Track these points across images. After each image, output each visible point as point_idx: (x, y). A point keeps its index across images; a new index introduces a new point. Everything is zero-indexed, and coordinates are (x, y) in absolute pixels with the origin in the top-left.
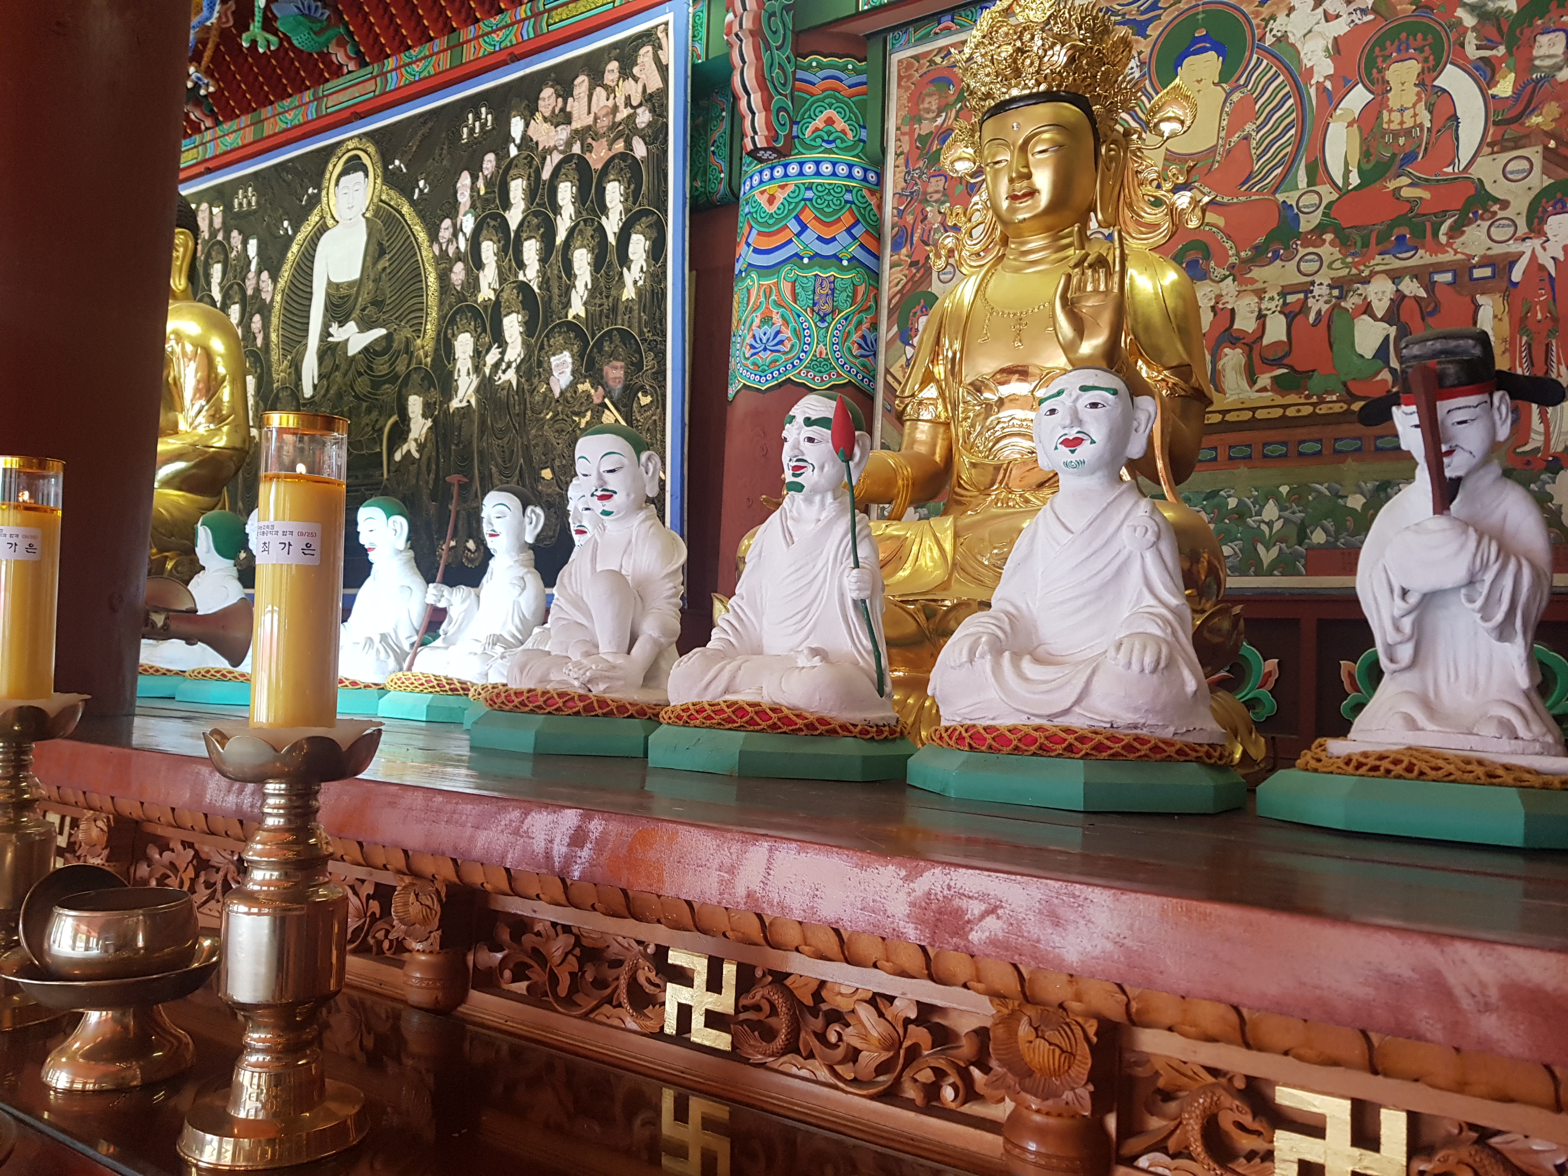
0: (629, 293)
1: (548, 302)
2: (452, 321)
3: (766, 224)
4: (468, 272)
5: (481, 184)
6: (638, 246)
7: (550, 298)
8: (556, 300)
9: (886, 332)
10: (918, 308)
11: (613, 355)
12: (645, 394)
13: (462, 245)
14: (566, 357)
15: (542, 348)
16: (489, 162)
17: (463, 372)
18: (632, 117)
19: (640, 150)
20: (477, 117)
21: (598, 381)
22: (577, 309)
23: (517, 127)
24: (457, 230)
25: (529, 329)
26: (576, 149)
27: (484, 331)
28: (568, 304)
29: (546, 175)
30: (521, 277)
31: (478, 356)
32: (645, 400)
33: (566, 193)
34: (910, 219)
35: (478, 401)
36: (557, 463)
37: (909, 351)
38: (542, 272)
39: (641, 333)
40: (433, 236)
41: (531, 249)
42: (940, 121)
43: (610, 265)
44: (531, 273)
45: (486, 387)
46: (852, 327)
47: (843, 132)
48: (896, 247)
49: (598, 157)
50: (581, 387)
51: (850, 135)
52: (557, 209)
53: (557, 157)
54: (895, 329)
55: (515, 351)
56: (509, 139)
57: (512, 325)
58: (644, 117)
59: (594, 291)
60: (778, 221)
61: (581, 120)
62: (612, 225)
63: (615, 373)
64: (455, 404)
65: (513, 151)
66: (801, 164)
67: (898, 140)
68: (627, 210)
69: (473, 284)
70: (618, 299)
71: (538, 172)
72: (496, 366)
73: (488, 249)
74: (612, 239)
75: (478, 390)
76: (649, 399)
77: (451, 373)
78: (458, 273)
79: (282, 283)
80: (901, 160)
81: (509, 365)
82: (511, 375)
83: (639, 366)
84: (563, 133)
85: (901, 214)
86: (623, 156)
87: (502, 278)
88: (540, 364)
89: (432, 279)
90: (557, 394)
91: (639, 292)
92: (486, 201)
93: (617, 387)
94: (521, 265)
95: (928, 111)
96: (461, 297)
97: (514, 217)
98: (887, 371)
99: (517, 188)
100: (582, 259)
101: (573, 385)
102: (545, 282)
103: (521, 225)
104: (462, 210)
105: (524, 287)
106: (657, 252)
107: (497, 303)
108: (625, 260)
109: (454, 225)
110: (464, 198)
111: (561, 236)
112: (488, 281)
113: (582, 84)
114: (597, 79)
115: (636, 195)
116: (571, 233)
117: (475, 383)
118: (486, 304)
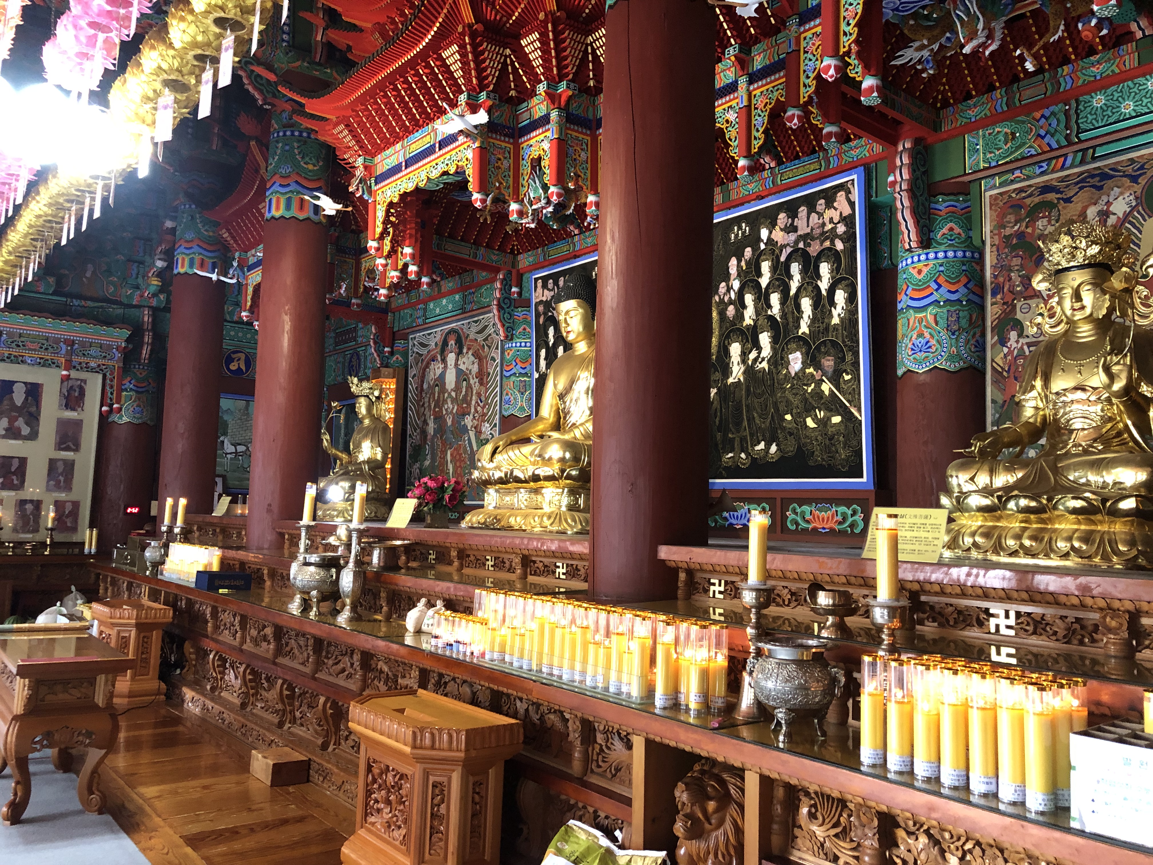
0: (835, 320)
1: (786, 325)
2: (728, 337)
3: (917, 285)
4: (737, 310)
5: (743, 264)
6: (840, 296)
7: (788, 324)
8: (791, 324)
9: (990, 339)
10: (1009, 327)
11: (828, 354)
12: (847, 374)
13: (733, 296)
14: (798, 354)
15: (783, 350)
16: (748, 252)
17: (735, 363)
18: (834, 229)
19: (839, 246)
20: (740, 228)
21: (818, 367)
22: (804, 328)
23: (764, 233)
24: (729, 289)
25: (775, 341)
27: (747, 341)
28: (798, 327)
29: (783, 259)
30: (769, 313)
31: (744, 355)
32: (847, 377)
33: (795, 268)
34: (1001, 279)
35: (745, 379)
36: (794, 411)
37: (1006, 350)
38: (782, 310)
39: (843, 342)
41: (775, 299)
42: (1016, 228)
43: (824, 305)
44: (776, 310)
45: (750, 371)
46: (970, 337)
47: (959, 234)
48: (994, 294)
49: (814, 249)
50: (807, 371)
51: (963, 235)
52: (790, 277)
53: (789, 250)
54: (996, 338)
55: (767, 351)
56: (759, 240)
57: (765, 339)
58: (841, 229)
59: (814, 321)
60: (924, 283)
61: (803, 229)
62: (824, 285)
63: (828, 363)
64: (731, 380)
65: (762, 246)
66: (936, 253)
67: (991, 238)
68: (833, 278)
69: (740, 317)
70: (829, 324)
71: (778, 257)
72: (755, 360)
73: (749, 299)
74: (824, 293)
75: (744, 373)
76: (849, 377)
77: (728, 364)
78: (731, 311)
80: (994, 249)
81: (763, 359)
82: (765, 365)
83: (843, 359)
84: (792, 237)
85: (996, 277)
86: (829, 249)
87: (757, 313)
88: (782, 358)
90: (793, 374)
91: (842, 320)
92: (747, 273)
93: (830, 370)
94: (770, 307)
95: (1009, 222)
96: (733, 323)
97: (764, 281)
98: (993, 360)
99: (765, 267)
100: (806, 304)
101: (803, 370)
102: (784, 315)
103: (768, 285)
104: (732, 278)
105: (772, 318)
106: (852, 299)
107: (755, 326)
108: (832, 303)
109: (728, 286)
110: (733, 270)
111: (793, 291)
112: (749, 315)
113: (803, 211)
114: (812, 209)
115: (838, 269)
116: (799, 289)
117: (743, 369)
118: (748, 327)
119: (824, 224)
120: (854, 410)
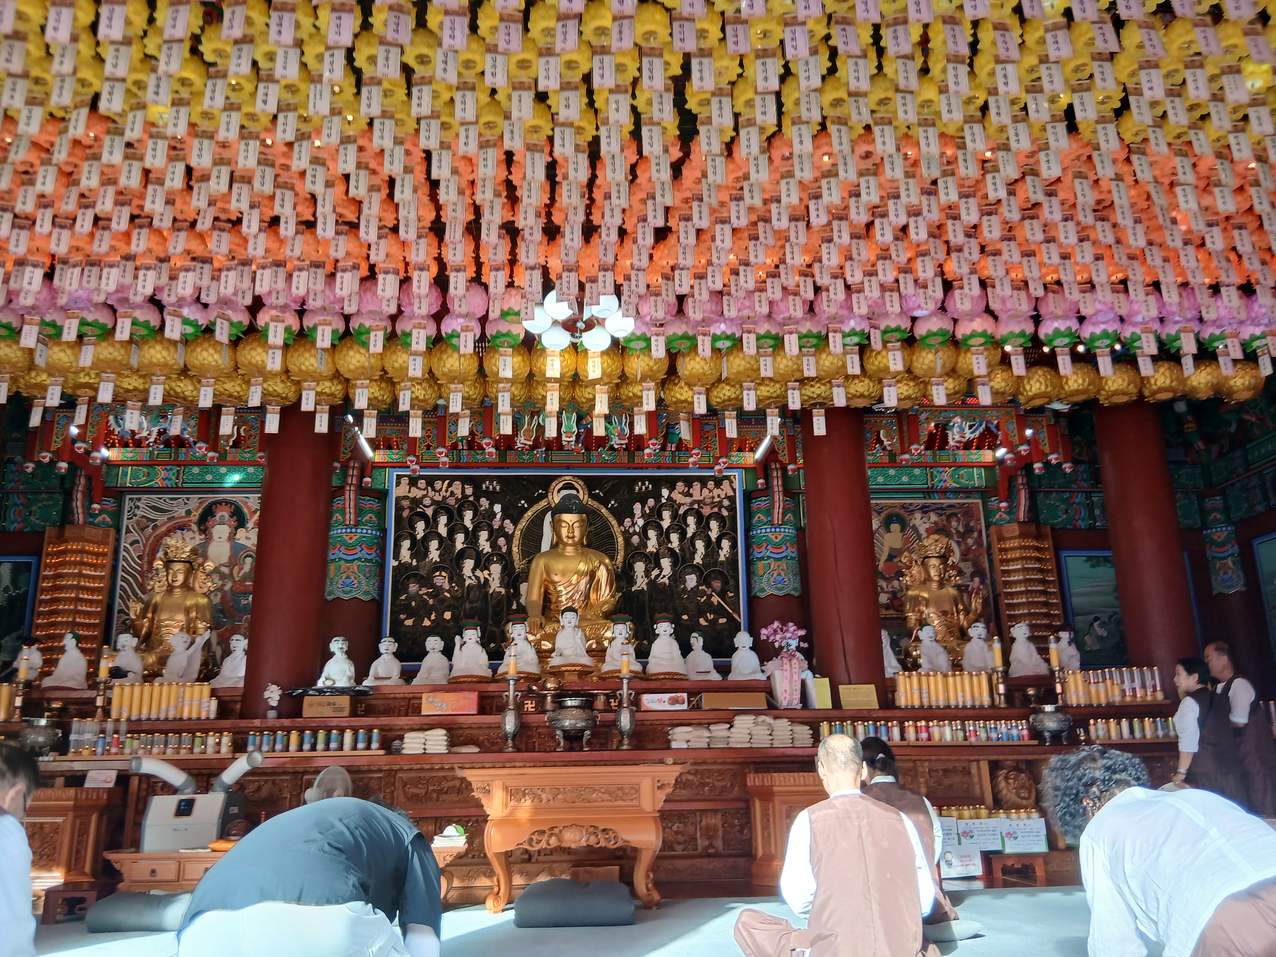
0: (722, 558)
1: (683, 557)
2: (633, 557)
4: (641, 540)
5: (647, 509)
6: (726, 544)
7: (685, 555)
11: (716, 578)
12: (730, 592)
13: (638, 530)
14: (694, 576)
15: (681, 572)
16: (651, 502)
17: (639, 577)
18: (721, 502)
19: (725, 513)
20: (643, 484)
21: (709, 586)
22: (698, 559)
23: (665, 492)
24: (634, 524)
25: (674, 565)
26: (696, 506)
27: (650, 562)
28: (693, 558)
29: (681, 511)
30: (669, 546)
32: (731, 595)
33: (691, 520)
35: (647, 588)
36: (690, 613)
38: (681, 545)
39: (728, 572)
40: (621, 523)
41: (674, 537)
44: (674, 545)
45: (652, 584)
49: (706, 511)
50: (701, 588)
51: (794, 521)
52: (687, 526)
53: (686, 508)
55: (667, 571)
56: (661, 495)
57: (666, 563)
58: (726, 503)
59: (705, 556)
60: (780, 545)
61: (697, 496)
62: (714, 535)
63: (717, 584)
64: (634, 589)
65: (664, 501)
66: (785, 529)
68: (720, 531)
69: (644, 543)
70: (717, 560)
71: (677, 511)
72: (657, 576)
73: (652, 534)
74: (713, 540)
75: (647, 584)
77: (633, 576)
78: (635, 540)
79: (520, 526)
81: (664, 576)
82: (666, 580)
83: (727, 583)
84: (688, 500)
87: (660, 544)
89: (620, 540)
90: (689, 589)
92: (649, 516)
93: (718, 589)
94: (670, 542)
96: (637, 548)
97: (665, 524)
99: (666, 515)
100: (700, 545)
101: (697, 586)
102: (682, 549)
104: (637, 516)
105: (672, 550)
106: (734, 546)
107: (657, 553)
108: (720, 547)
109: (632, 521)
110: (638, 512)
111: (689, 534)
112: (652, 545)
113: (697, 485)
114: (704, 485)
115: (724, 527)
116: (694, 534)
117: (646, 581)
118: (651, 553)
119: (713, 498)
120: (735, 616)
